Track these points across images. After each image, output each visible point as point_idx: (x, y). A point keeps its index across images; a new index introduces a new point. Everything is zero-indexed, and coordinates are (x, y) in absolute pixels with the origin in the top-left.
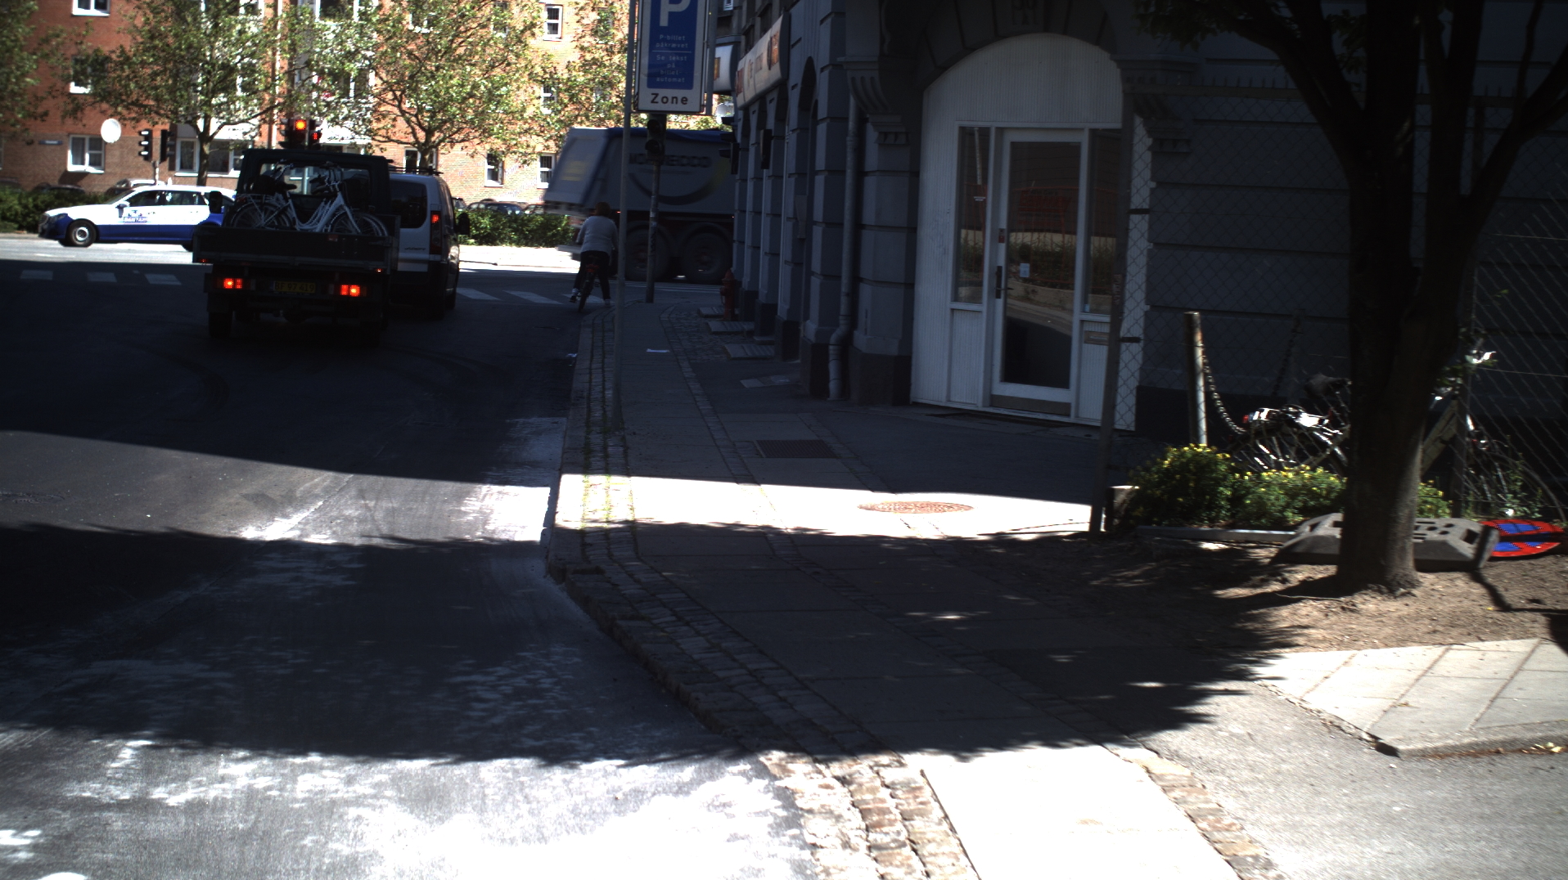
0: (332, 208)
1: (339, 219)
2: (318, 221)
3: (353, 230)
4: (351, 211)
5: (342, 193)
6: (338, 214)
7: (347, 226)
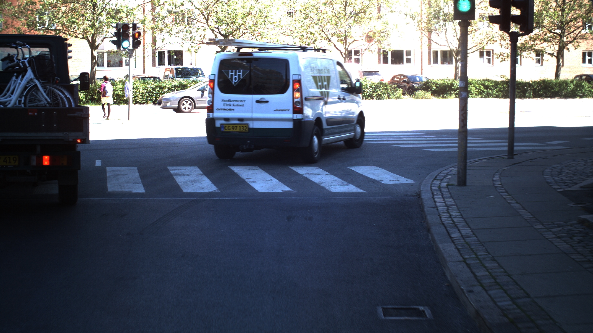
0: (24, 82)
2: (12, 93)
3: (44, 99)
4: (40, 83)
5: (31, 68)
6: (29, 86)
7: (37, 96)
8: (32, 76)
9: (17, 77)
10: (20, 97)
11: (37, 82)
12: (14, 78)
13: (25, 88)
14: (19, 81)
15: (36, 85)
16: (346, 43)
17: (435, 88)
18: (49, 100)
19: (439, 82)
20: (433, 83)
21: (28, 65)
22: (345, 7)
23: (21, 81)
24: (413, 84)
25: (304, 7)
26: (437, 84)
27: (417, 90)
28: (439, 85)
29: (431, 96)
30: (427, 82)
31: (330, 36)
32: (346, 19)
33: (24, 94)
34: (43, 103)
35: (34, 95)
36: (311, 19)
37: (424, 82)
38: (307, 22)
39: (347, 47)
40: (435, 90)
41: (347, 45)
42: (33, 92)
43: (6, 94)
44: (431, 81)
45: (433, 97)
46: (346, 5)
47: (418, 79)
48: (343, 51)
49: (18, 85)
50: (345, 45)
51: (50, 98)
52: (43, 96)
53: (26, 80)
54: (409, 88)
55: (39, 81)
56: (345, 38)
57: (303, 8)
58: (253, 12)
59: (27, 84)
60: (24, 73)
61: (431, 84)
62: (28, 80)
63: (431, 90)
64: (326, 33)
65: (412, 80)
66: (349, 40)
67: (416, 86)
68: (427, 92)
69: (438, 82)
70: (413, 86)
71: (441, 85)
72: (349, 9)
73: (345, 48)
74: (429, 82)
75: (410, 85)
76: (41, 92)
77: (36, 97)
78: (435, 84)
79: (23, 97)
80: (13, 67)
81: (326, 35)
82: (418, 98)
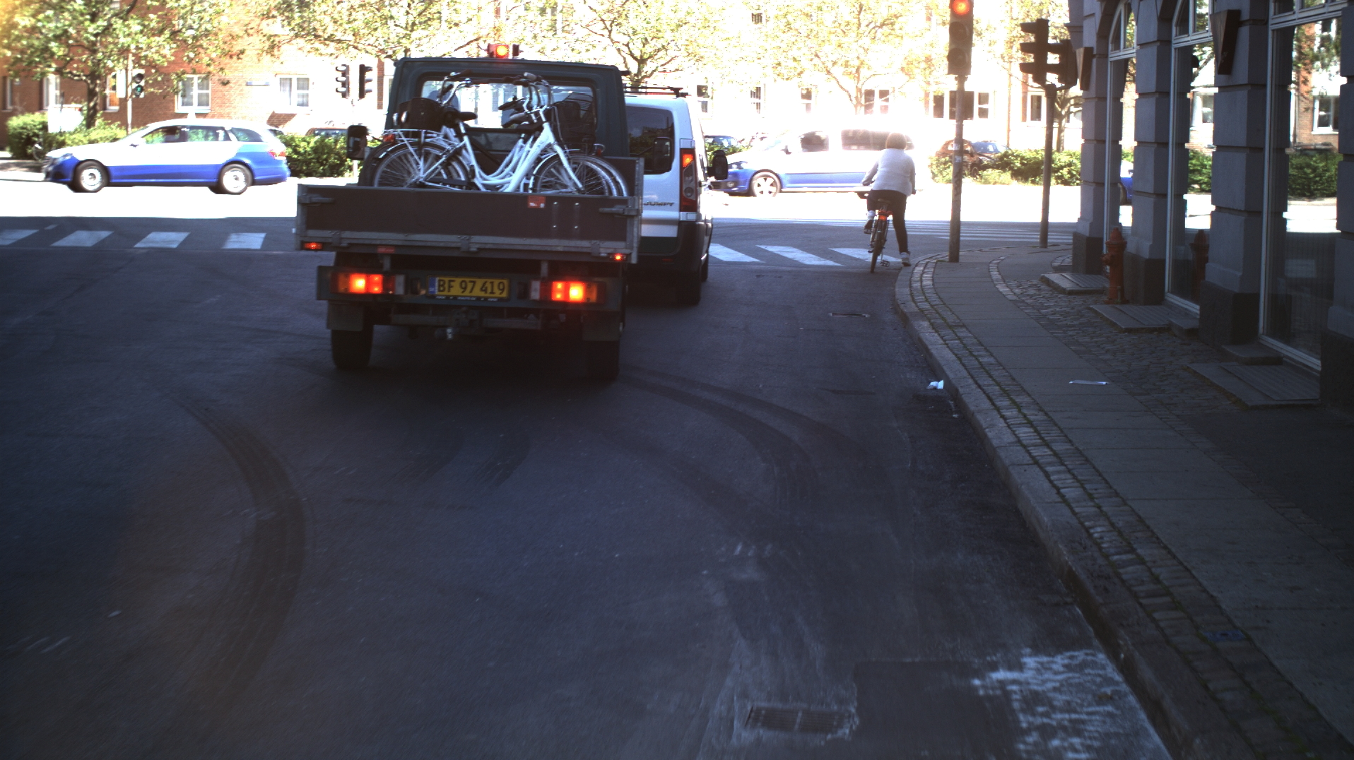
1: (546, 168)
3: (570, 184)
4: (565, 152)
5: (551, 126)
6: (545, 158)
7: (560, 177)
8: (551, 139)
9: (525, 142)
10: (527, 176)
11: (559, 150)
12: (520, 142)
13: (538, 160)
14: (527, 148)
15: (557, 156)
16: (858, 78)
17: (1019, 165)
18: (580, 185)
19: (1028, 155)
20: (1017, 156)
21: (544, 119)
22: (860, 12)
23: (531, 147)
24: (981, 158)
25: (784, 11)
26: (1023, 158)
27: (985, 168)
28: (1026, 160)
29: (1011, 180)
30: (1006, 155)
31: (829, 65)
32: (860, 35)
33: (535, 172)
34: (569, 190)
35: (553, 175)
36: (796, 33)
37: (999, 154)
38: (789, 37)
39: (860, 86)
40: (1019, 168)
41: (861, 82)
42: (552, 170)
43: (502, 171)
44: (1013, 153)
45: (1015, 182)
46: (861, 8)
47: (991, 148)
48: (854, 93)
49: (524, 154)
50: (856, 82)
51: (582, 183)
52: (570, 178)
53: (539, 146)
54: (973, 165)
55: (563, 149)
56: (858, 71)
57: (781, 13)
58: (691, 19)
59: (542, 155)
60: (537, 133)
61: (1012, 158)
62: (543, 146)
63: (1011, 169)
64: (823, 59)
65: (980, 149)
66: (864, 72)
67: (986, 161)
68: (1004, 172)
69: (1024, 155)
70: (981, 160)
71: (1031, 160)
72: (865, 18)
73: (857, 87)
74: (1010, 155)
75: (975, 159)
76: (566, 170)
77: (558, 179)
78: (1019, 159)
79: (532, 178)
80: (518, 121)
81: (823, 63)
82: (987, 182)
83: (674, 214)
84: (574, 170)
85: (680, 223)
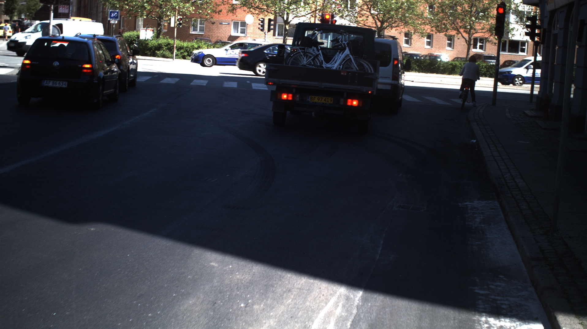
0: (343, 56)
1: (346, 62)
2: (335, 63)
3: (354, 68)
5: (349, 48)
6: (346, 59)
7: (351, 66)
8: (349, 53)
9: (340, 53)
10: (340, 65)
11: (351, 56)
12: (338, 53)
13: (344, 59)
14: (340, 55)
15: (350, 58)
16: (470, 33)
18: (358, 69)
21: (346, 46)
23: (342, 55)
31: (459, 27)
33: (343, 64)
34: (354, 70)
35: (349, 65)
41: (471, 35)
42: (349, 63)
43: (332, 63)
46: (472, 5)
48: (468, 40)
49: (339, 57)
50: (469, 35)
51: (358, 68)
52: (354, 66)
53: (344, 55)
55: (352, 56)
56: (470, 30)
60: (344, 50)
62: (346, 55)
66: (473, 31)
73: (469, 37)
76: (353, 63)
80: (338, 46)
81: (456, 26)
83: (390, 81)
84: (356, 63)
85: (392, 85)
